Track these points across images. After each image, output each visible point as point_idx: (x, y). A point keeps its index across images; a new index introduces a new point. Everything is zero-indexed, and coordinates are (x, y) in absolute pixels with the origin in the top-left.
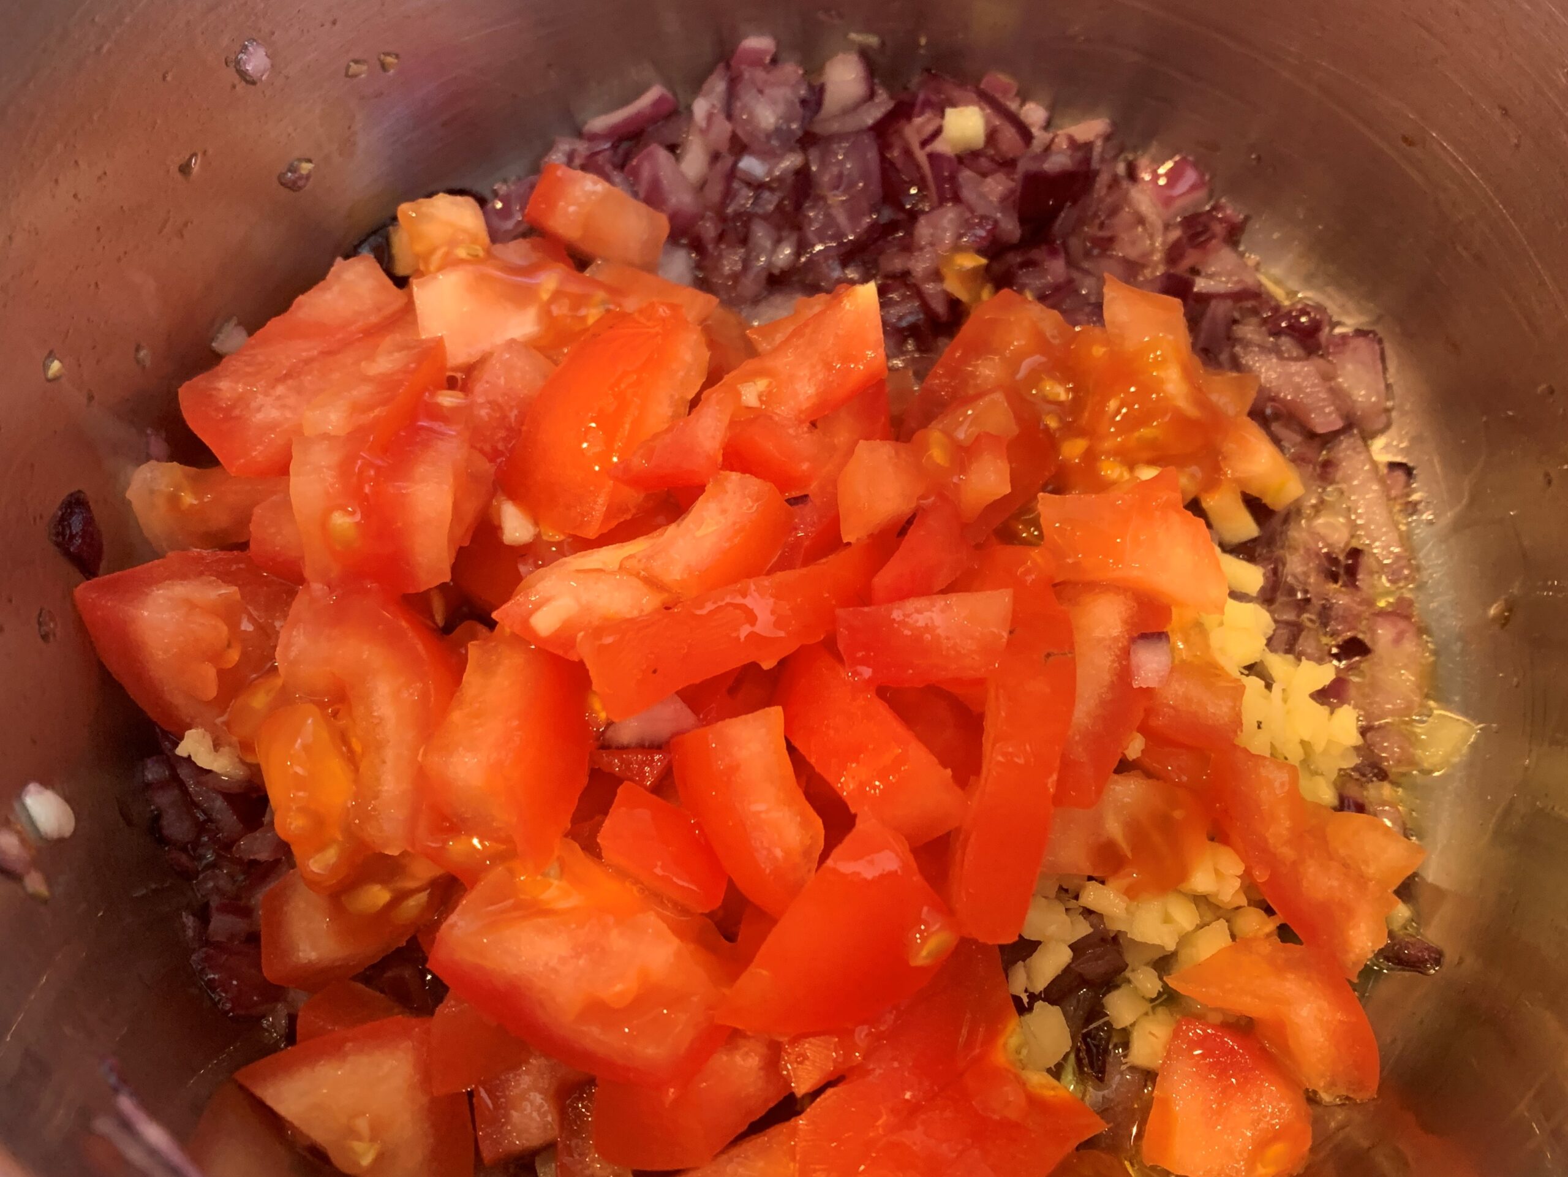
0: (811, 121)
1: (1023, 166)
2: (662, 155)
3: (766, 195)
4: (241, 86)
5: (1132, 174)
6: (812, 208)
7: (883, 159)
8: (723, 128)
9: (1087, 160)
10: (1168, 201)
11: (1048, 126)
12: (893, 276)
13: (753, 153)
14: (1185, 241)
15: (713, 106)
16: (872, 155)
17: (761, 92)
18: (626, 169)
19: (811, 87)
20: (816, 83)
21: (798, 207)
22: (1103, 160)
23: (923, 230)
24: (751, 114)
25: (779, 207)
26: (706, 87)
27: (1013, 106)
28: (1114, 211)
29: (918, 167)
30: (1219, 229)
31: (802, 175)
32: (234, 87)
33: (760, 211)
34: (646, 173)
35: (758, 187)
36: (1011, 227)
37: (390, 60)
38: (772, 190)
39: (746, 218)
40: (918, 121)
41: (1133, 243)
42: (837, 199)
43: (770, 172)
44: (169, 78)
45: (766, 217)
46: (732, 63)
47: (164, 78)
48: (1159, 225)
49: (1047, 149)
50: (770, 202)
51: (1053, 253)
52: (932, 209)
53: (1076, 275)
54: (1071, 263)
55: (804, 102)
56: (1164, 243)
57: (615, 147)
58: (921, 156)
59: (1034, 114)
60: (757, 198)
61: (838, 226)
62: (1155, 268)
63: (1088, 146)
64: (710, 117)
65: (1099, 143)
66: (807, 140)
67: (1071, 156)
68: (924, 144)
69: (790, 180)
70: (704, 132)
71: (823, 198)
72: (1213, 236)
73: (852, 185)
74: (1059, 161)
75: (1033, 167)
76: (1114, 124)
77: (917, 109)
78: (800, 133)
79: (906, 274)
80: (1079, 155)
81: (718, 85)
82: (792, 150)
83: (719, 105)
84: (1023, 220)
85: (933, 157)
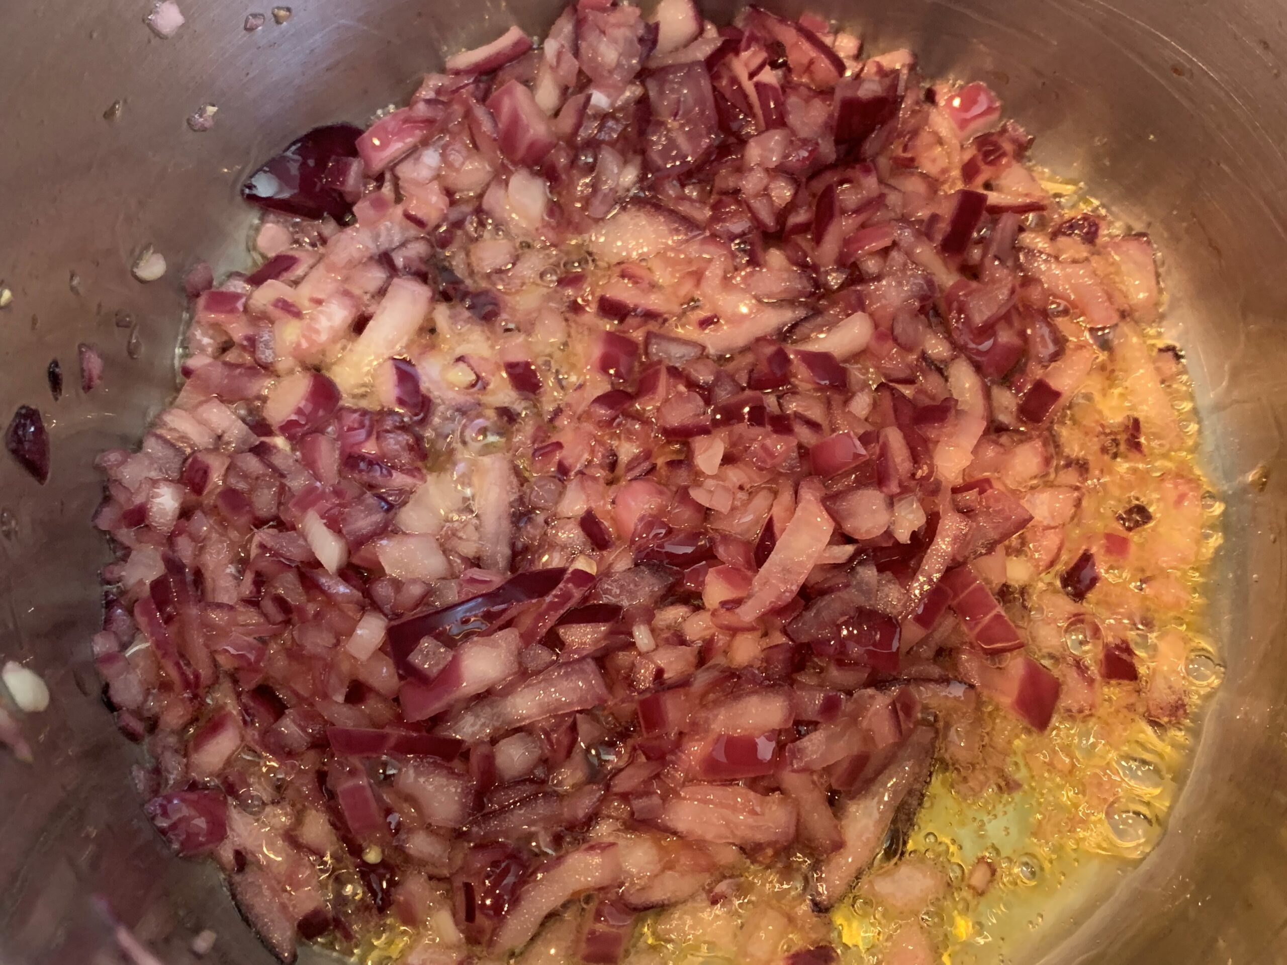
0: (648, 56)
1: (839, 95)
2: (520, 90)
3: (611, 123)
4: (155, 41)
5: (930, 97)
6: (654, 134)
7: (714, 89)
8: (570, 64)
9: (894, 86)
10: (963, 124)
11: (858, 57)
12: (725, 193)
13: (599, 87)
14: (980, 157)
15: (563, 46)
16: (705, 84)
17: (604, 32)
18: (488, 102)
19: (647, 26)
20: (651, 22)
21: (642, 133)
22: (906, 89)
23: (754, 152)
24: (595, 51)
25: (623, 135)
26: (554, 29)
27: (828, 40)
28: (915, 133)
29: (746, 96)
30: (1008, 147)
31: (643, 102)
32: (149, 41)
33: (607, 138)
34: (506, 105)
35: (604, 117)
36: (828, 149)
37: (282, 13)
38: (617, 120)
39: (593, 145)
40: (745, 55)
41: (934, 161)
42: (671, 123)
43: (612, 105)
44: (95, 35)
45: (612, 144)
46: (579, 7)
47: (91, 37)
48: (955, 142)
49: (857, 77)
50: (614, 129)
51: (867, 171)
52: (760, 133)
53: (886, 191)
54: (881, 181)
55: (641, 40)
56: (961, 160)
57: (477, 81)
58: (749, 86)
59: (846, 45)
60: (601, 128)
61: (677, 147)
62: (954, 183)
63: (895, 73)
64: (559, 55)
65: (905, 71)
66: (645, 73)
67: (880, 82)
68: (752, 75)
69: (632, 107)
70: (554, 69)
71: (662, 124)
72: (1004, 154)
73: (687, 112)
74: (870, 89)
75: (849, 94)
76: (915, 56)
77: (743, 43)
78: (639, 68)
79: (737, 191)
80: (887, 81)
81: (565, 26)
82: (632, 82)
83: (566, 45)
84: (837, 142)
85: (758, 86)
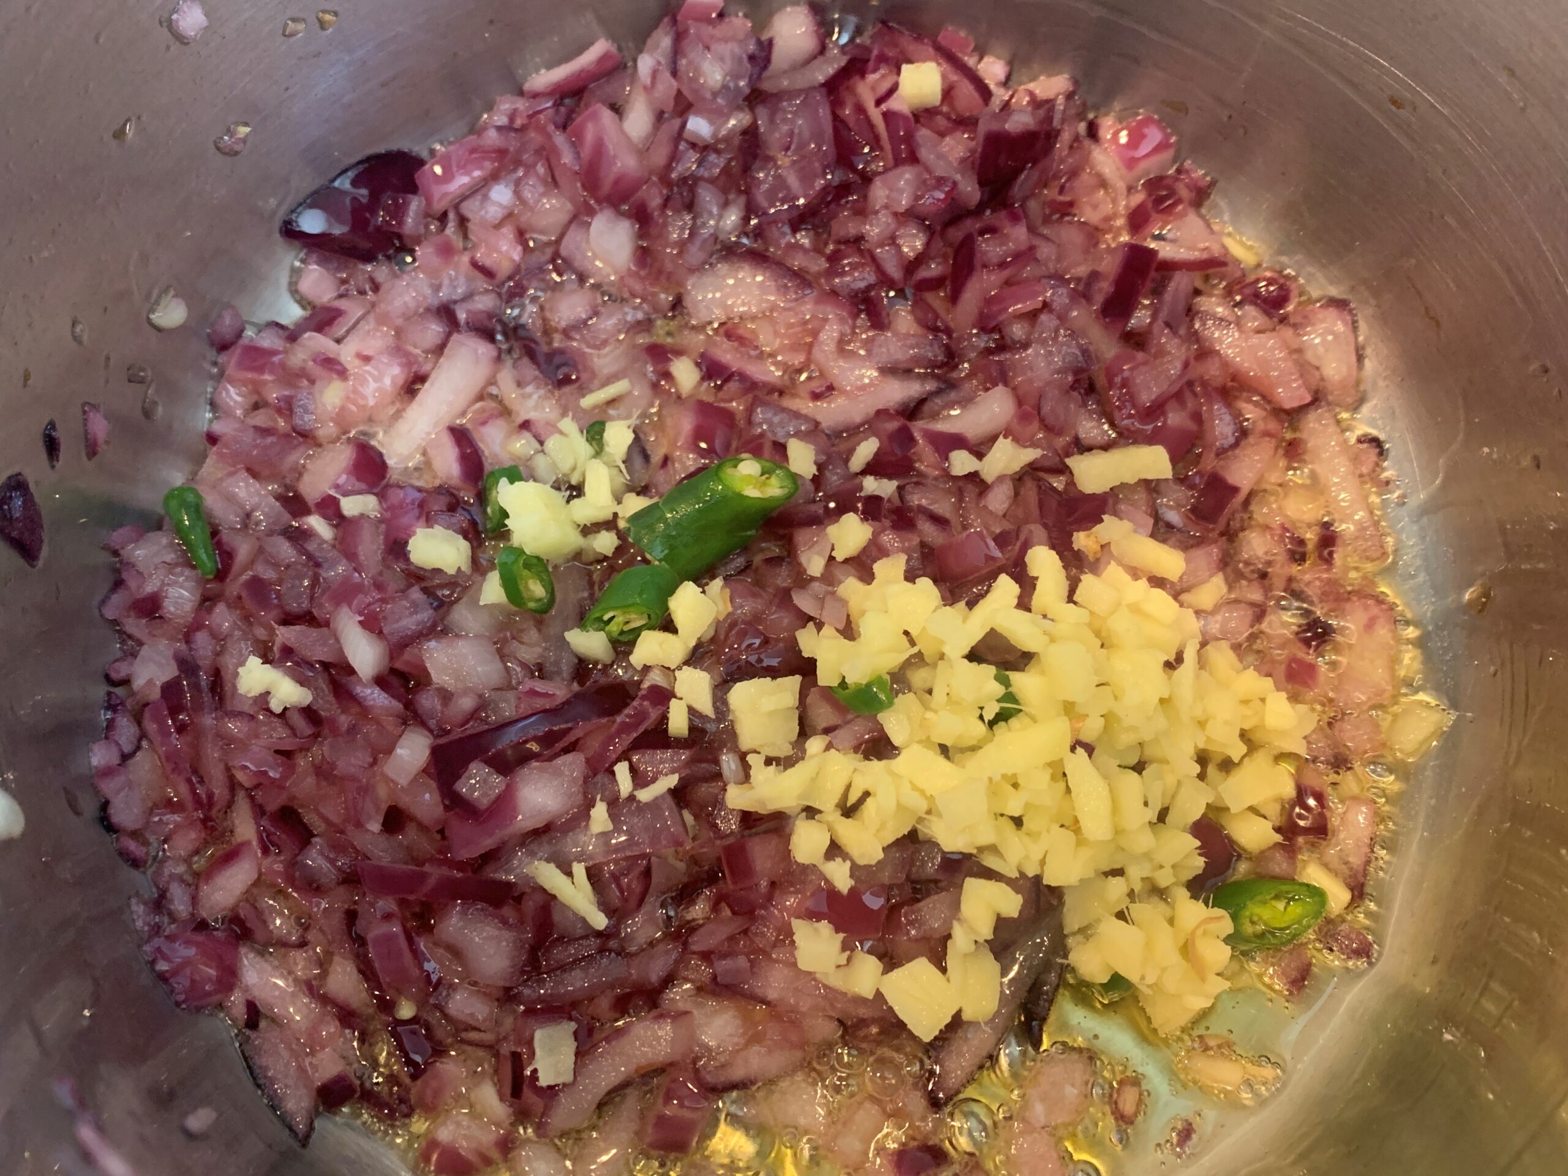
0: (759, 77)
1: (983, 128)
2: (607, 116)
3: (713, 157)
4: (175, 47)
5: (1093, 132)
6: (761, 169)
7: (836, 118)
8: (667, 86)
9: (1049, 119)
10: (1131, 163)
11: (1006, 83)
12: (847, 242)
13: (698, 113)
14: (1150, 205)
15: (659, 63)
16: (824, 112)
17: (708, 48)
18: (569, 129)
19: (759, 42)
20: (764, 37)
21: (746, 169)
22: (1063, 121)
23: (879, 192)
24: (698, 71)
25: (726, 171)
26: (649, 42)
27: (971, 61)
28: (1074, 174)
29: (872, 126)
30: (1184, 192)
31: (750, 134)
32: (168, 48)
33: (706, 175)
34: (590, 134)
35: (704, 149)
36: (970, 190)
37: (328, 17)
38: (718, 152)
39: (690, 183)
40: (872, 78)
41: (1095, 207)
42: (784, 160)
43: (714, 135)
44: (104, 39)
45: (712, 181)
46: (679, 18)
47: (97, 41)
48: (1121, 186)
49: (1006, 106)
50: (717, 163)
51: (1015, 218)
52: (886, 170)
53: (1036, 242)
54: (1032, 230)
55: (752, 58)
56: (1127, 207)
57: (557, 105)
58: (875, 114)
59: (992, 69)
60: (700, 162)
61: (788, 188)
62: (1117, 234)
63: (1049, 104)
64: (654, 74)
65: (1061, 100)
66: (755, 98)
67: (1033, 114)
68: (879, 102)
69: (737, 141)
70: (649, 90)
71: (770, 159)
72: (1179, 201)
73: (802, 145)
74: (1021, 121)
75: (995, 127)
76: (1076, 82)
77: (871, 64)
78: (747, 91)
79: (860, 238)
80: (1041, 112)
81: (664, 40)
82: (739, 108)
83: (663, 62)
84: (982, 183)
85: (887, 116)
